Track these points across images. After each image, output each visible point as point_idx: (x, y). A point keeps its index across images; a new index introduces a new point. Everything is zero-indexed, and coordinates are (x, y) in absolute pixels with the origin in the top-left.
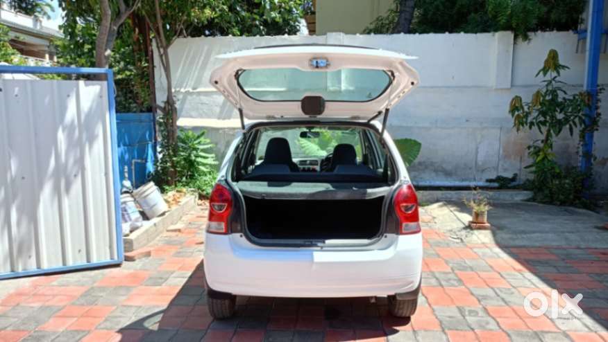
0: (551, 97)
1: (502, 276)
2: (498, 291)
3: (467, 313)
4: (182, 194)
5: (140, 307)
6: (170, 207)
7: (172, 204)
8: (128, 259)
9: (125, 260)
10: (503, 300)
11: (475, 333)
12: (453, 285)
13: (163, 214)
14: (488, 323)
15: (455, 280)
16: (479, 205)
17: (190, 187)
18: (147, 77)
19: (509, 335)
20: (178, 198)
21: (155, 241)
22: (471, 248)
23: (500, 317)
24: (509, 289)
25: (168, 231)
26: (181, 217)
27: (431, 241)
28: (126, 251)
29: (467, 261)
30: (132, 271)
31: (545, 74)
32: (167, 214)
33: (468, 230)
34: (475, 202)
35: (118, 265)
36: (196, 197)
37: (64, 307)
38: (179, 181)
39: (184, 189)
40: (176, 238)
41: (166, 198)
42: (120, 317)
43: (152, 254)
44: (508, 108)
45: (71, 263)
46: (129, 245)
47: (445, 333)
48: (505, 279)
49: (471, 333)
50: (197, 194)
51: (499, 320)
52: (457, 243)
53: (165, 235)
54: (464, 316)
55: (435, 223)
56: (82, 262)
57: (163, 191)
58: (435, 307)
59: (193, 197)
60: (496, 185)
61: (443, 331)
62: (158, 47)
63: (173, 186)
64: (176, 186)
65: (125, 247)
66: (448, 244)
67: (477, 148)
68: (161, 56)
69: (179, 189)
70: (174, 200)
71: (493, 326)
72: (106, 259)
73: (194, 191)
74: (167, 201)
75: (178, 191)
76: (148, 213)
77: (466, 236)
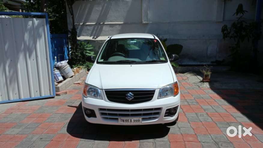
0: (240, 25)
1: (215, 101)
2: (213, 106)
3: (199, 115)
4: (80, 68)
5: (63, 114)
6: (75, 74)
7: (76, 73)
8: (57, 95)
9: (56, 95)
10: (215, 110)
11: (202, 123)
12: (194, 105)
13: (72, 77)
14: (208, 119)
15: (195, 102)
16: (207, 72)
17: (84, 66)
18: (64, 18)
19: (216, 124)
20: (79, 70)
21: (69, 88)
22: (203, 90)
23: (213, 117)
24: (218, 106)
25: (74, 84)
26: (80, 78)
27: (186, 87)
28: (56, 92)
29: (201, 95)
30: (59, 100)
31: (237, 15)
32: (74, 77)
33: (202, 83)
34: (205, 71)
35: (53, 98)
36: (86, 70)
37: (30, 114)
38: (79, 63)
39: (81, 67)
40: (78, 87)
41: (73, 70)
42: (54, 117)
43: (68, 93)
44: (221, 30)
45: (33, 96)
46: (57, 89)
47: (190, 123)
48: (216, 102)
49: (201, 123)
50: (86, 69)
51: (212, 118)
52: (197, 88)
53: (73, 85)
54: (198, 117)
55: (188, 80)
56: (38, 96)
57: (72, 67)
58: (186, 113)
59: (85, 70)
60: (215, 64)
61: (189, 122)
62: (68, 5)
63: (76, 65)
64: (77, 65)
65: (56, 90)
66: (193, 88)
67: (207, 48)
68: (69, 8)
69: (79, 67)
70: (77, 71)
71: (210, 120)
72: (48, 95)
73: (85, 68)
74: (73, 71)
75: (78, 68)
76: (66, 76)
77: (201, 85)
